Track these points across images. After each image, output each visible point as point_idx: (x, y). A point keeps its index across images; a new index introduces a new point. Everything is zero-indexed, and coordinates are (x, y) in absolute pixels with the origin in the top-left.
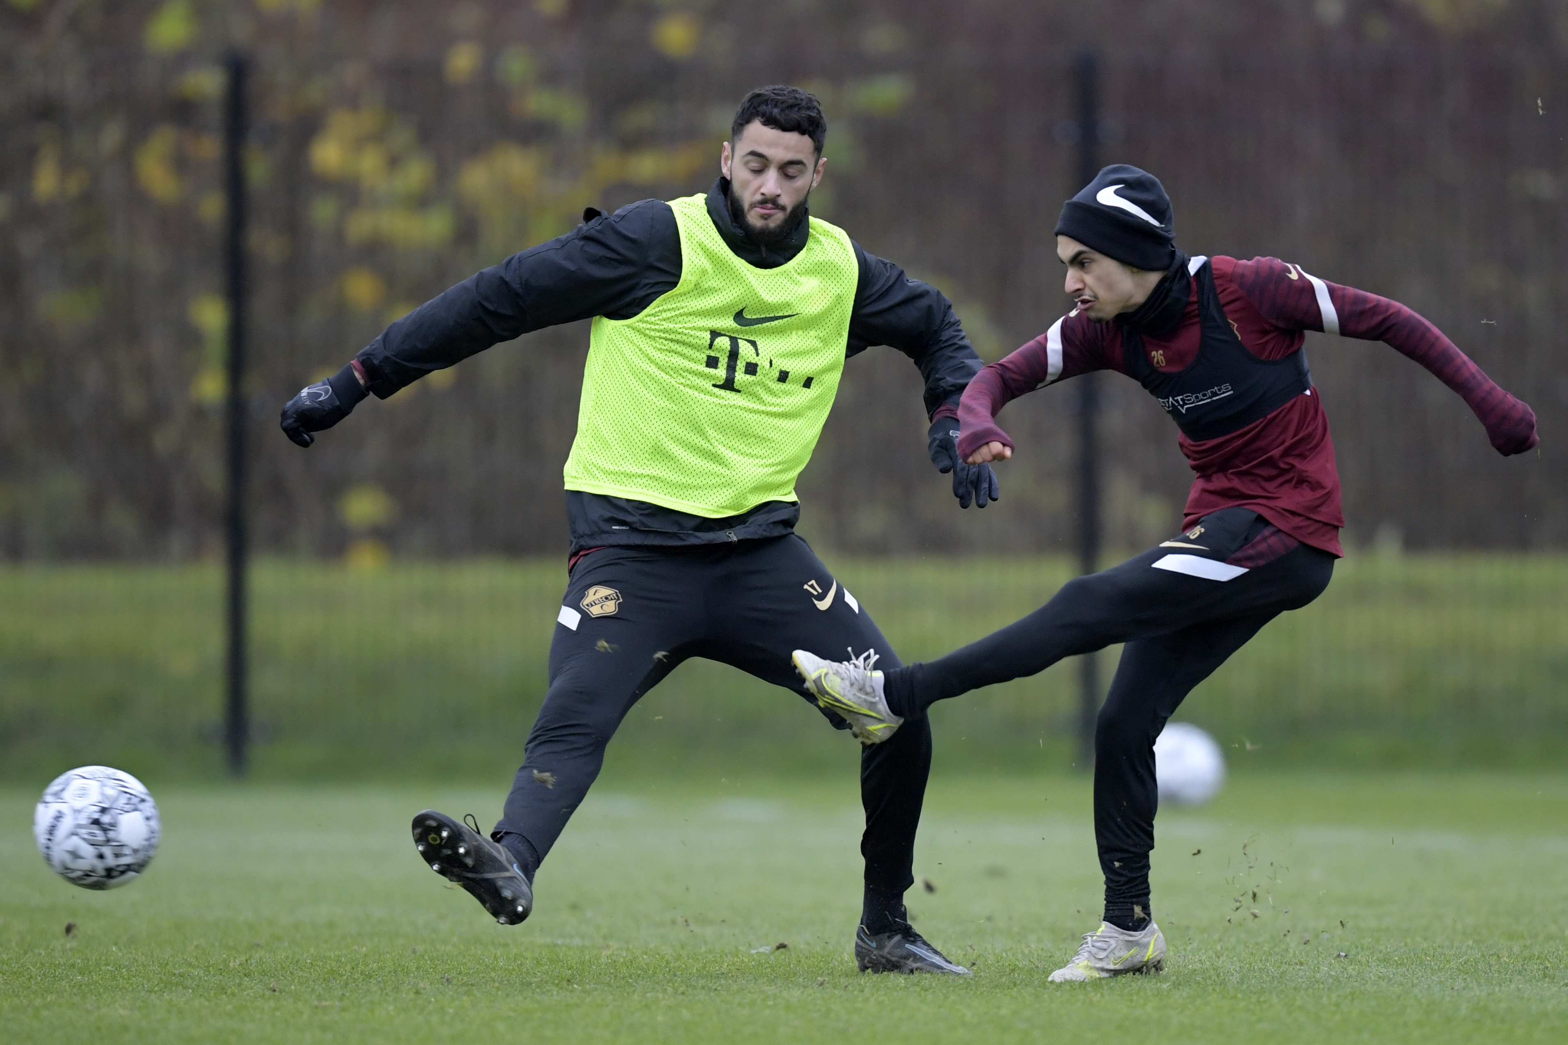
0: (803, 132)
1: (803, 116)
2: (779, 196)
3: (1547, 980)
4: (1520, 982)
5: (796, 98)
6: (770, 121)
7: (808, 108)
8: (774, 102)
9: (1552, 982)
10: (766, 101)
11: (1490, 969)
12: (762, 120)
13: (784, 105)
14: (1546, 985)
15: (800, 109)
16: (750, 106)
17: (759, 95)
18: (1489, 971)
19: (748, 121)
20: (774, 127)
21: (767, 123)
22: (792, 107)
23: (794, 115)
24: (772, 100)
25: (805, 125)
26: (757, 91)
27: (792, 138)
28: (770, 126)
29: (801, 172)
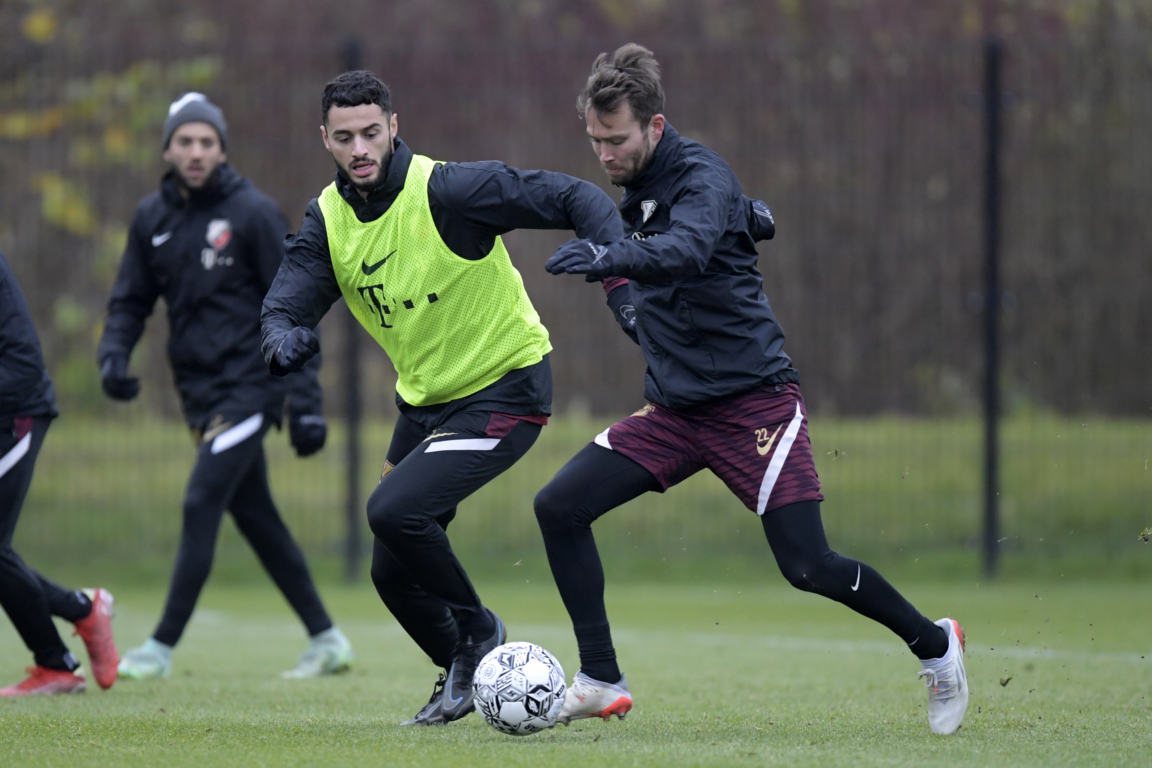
0: (368, 103)
1: (365, 90)
2: (366, 154)
3: (698, 741)
4: (679, 742)
5: (357, 79)
6: (343, 103)
7: (368, 83)
8: (341, 88)
9: (702, 742)
10: (336, 88)
11: (656, 732)
12: (337, 103)
13: (349, 87)
14: (698, 745)
15: (361, 87)
16: (327, 95)
17: (330, 86)
18: (655, 734)
19: (328, 108)
20: (346, 106)
21: (340, 104)
22: (355, 86)
23: (359, 93)
24: (340, 87)
25: (369, 97)
26: (329, 83)
27: (362, 109)
28: (344, 106)
29: (378, 132)
